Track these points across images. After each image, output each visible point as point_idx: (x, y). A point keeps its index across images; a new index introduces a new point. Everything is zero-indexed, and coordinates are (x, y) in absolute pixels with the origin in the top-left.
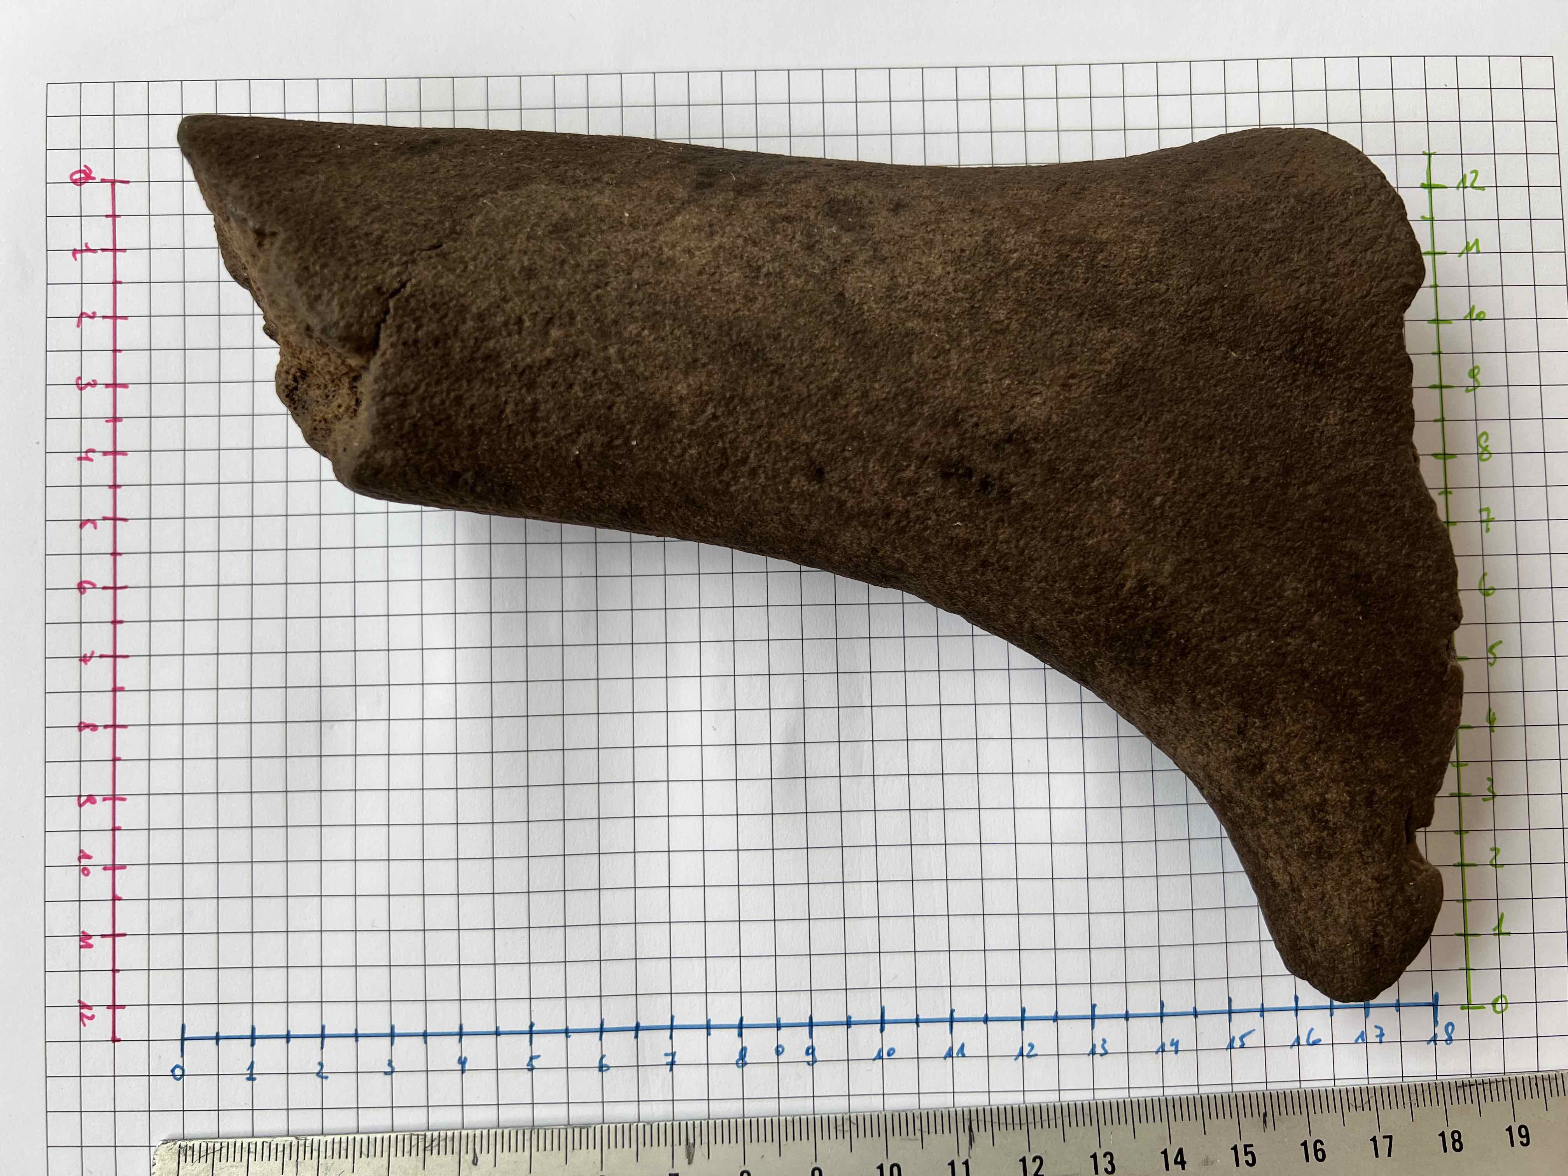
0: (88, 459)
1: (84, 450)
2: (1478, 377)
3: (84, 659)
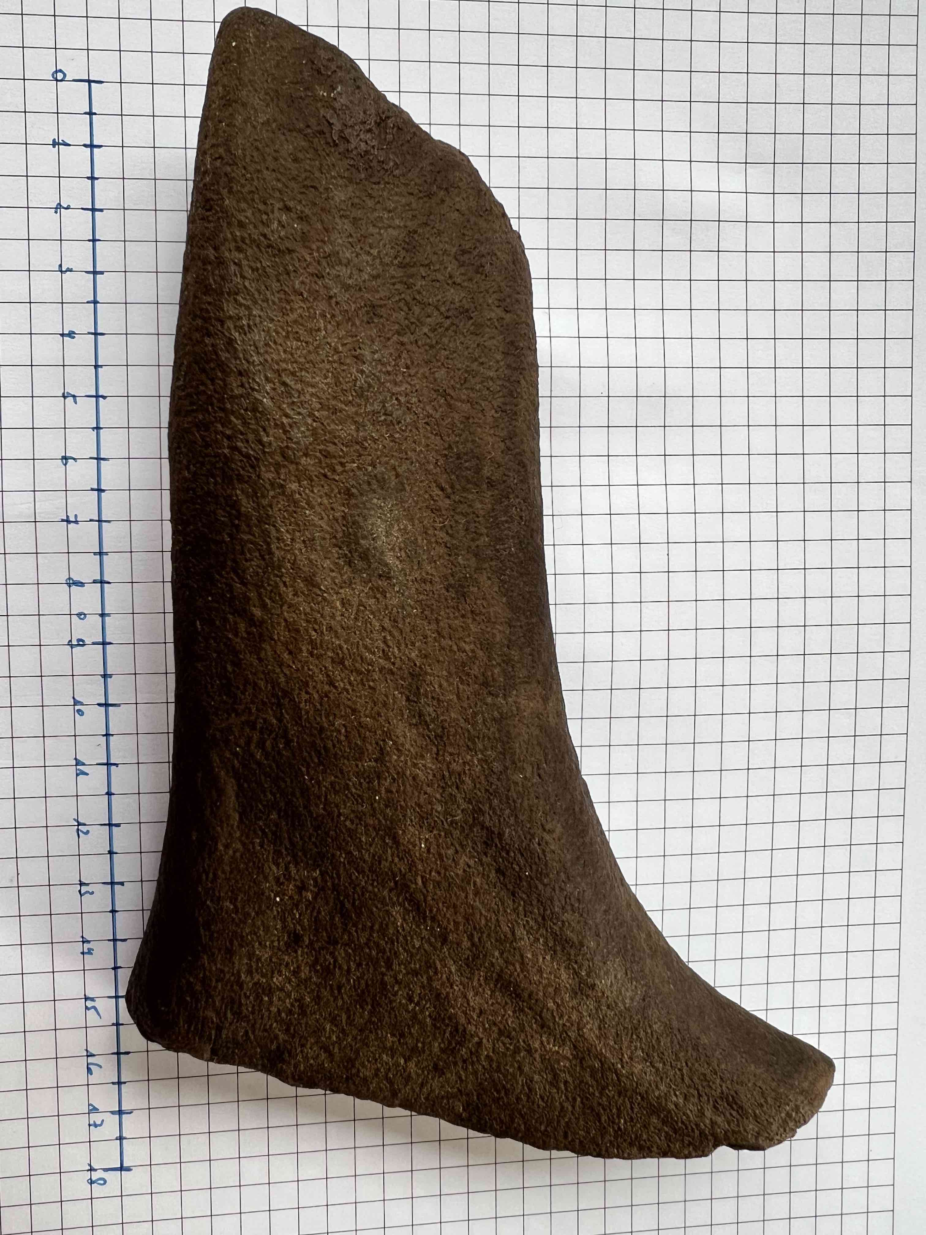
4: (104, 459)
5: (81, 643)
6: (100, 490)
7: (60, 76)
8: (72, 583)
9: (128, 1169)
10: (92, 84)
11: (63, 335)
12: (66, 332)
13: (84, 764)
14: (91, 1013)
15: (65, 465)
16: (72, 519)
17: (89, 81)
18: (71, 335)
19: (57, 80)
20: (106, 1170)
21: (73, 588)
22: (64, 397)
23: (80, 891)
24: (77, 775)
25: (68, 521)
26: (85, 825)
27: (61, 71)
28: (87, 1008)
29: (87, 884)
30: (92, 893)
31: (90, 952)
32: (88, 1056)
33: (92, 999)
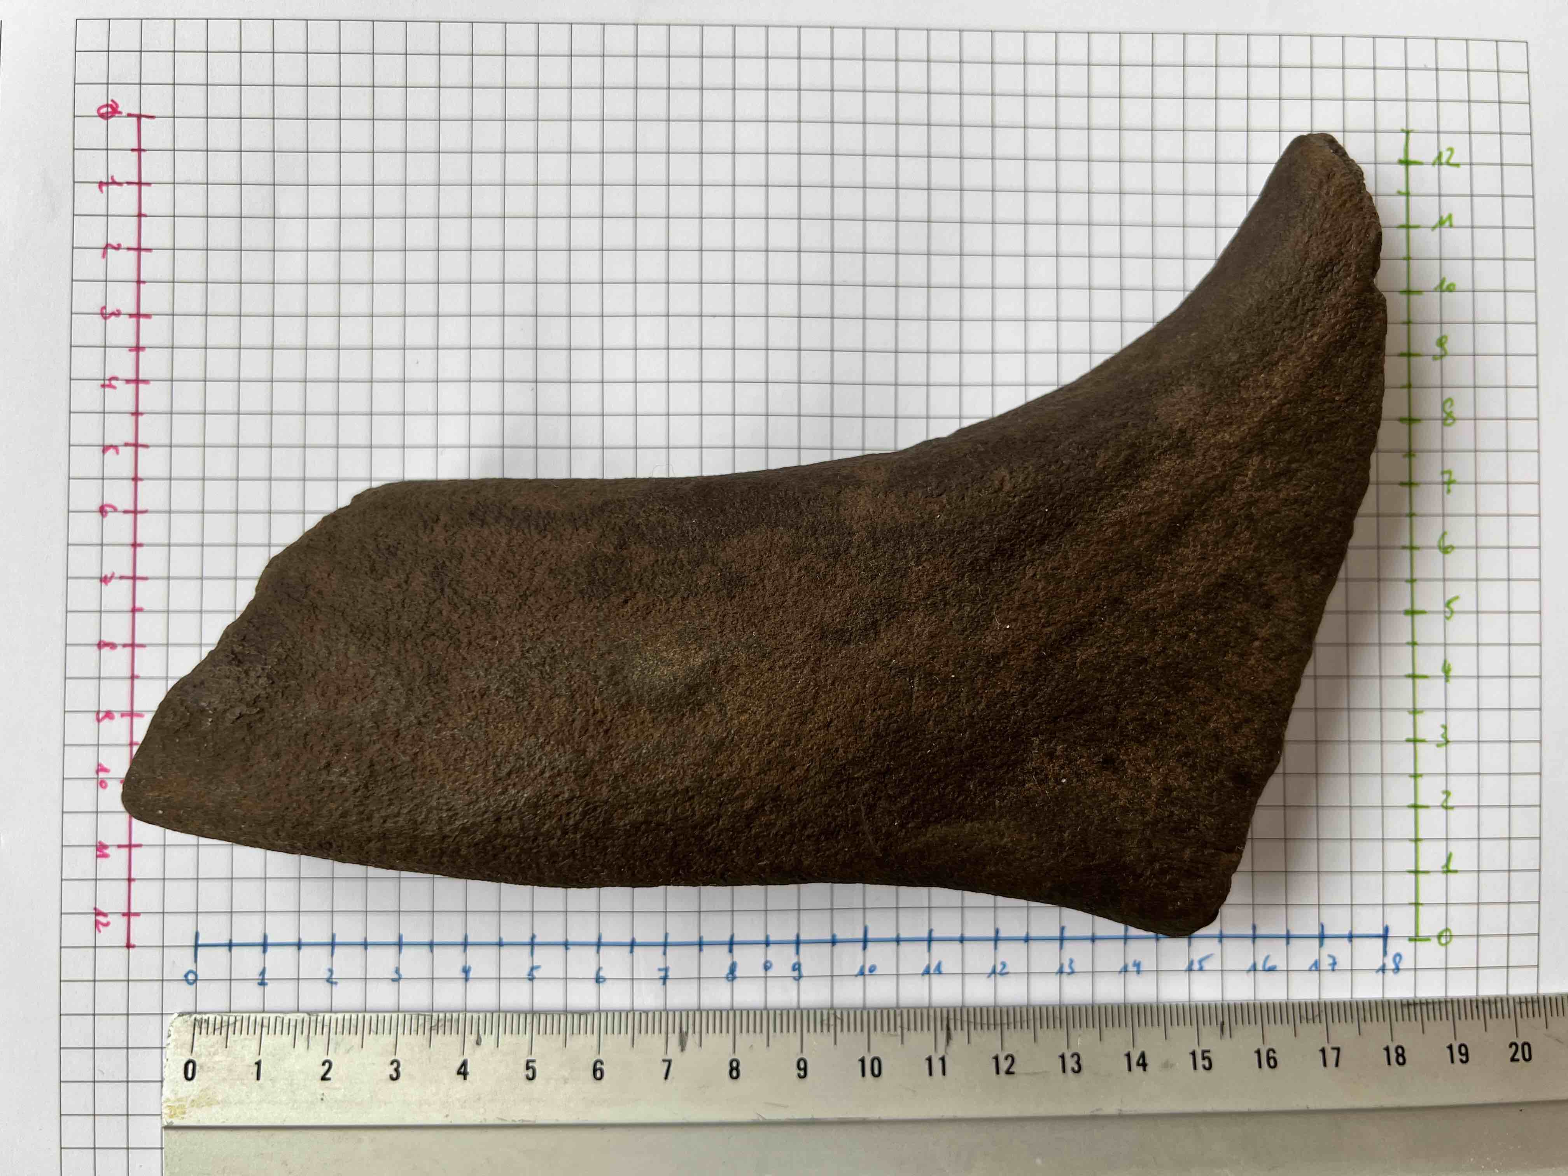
0: (110, 386)
1: (107, 377)
2: (1446, 346)
3: (104, 580)
4: (599, 939)
5: (797, 967)
6: (633, 944)
7: (191, 977)
8: (732, 975)
9: (1386, 930)
10: (200, 942)
11: (466, 979)
12: (463, 976)
13: (928, 967)
14: (1207, 966)
15: (605, 979)
16: (662, 974)
17: (197, 946)
18: (466, 971)
19: (196, 980)
20: (1385, 953)
21: (737, 973)
22: (531, 979)
23: (1069, 974)
24: (940, 973)
25: (665, 979)
26: (995, 967)
27: (186, 976)
28: (1201, 969)
29: (1061, 966)
30: (1071, 961)
31: (1137, 965)
32: (1255, 970)
33: (1191, 963)
